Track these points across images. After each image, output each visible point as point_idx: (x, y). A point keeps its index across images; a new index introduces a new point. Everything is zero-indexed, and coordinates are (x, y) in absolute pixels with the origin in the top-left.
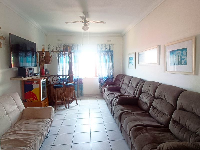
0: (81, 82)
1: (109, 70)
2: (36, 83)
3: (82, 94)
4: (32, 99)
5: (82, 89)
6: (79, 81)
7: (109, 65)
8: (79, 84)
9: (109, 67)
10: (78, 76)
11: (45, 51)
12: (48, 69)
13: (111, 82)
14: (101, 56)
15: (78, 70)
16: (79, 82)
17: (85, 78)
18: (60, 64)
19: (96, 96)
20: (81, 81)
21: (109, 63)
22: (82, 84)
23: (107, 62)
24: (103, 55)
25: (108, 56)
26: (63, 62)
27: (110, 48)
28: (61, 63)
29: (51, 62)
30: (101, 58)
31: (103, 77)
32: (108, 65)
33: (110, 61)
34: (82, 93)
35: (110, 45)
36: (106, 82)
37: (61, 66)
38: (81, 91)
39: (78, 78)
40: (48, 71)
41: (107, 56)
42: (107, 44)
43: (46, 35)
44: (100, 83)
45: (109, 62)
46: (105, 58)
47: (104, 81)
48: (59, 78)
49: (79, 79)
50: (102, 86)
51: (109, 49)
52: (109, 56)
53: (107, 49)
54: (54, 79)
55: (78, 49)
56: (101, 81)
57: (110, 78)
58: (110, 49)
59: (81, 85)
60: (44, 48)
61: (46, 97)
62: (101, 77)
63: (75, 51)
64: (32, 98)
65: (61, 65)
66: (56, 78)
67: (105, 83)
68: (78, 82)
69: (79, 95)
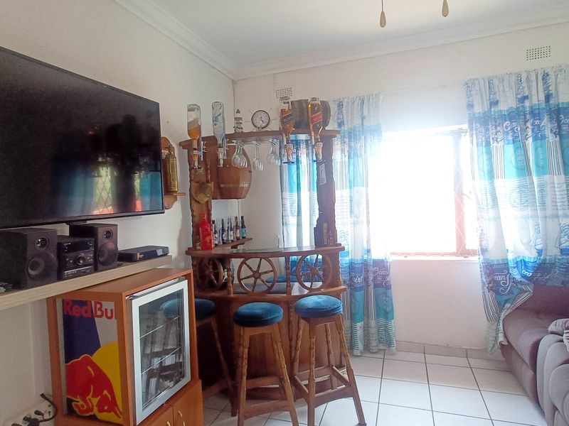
0: (384, 277)
1: (545, 217)
2: (109, 315)
3: (387, 340)
4: (95, 401)
5: (386, 312)
6: (374, 273)
7: (548, 189)
8: (372, 287)
9: (548, 200)
10: (369, 251)
11: (204, 139)
12: (242, 217)
13: (559, 284)
14: (488, 144)
15: (368, 222)
16: (375, 278)
17: (402, 258)
18: (287, 195)
19: (466, 354)
20: (383, 273)
21: (547, 177)
22: (388, 287)
23: (530, 174)
24: (500, 136)
25: (535, 139)
26: (299, 185)
27: (547, 88)
28: (291, 191)
29: (249, 187)
30: (489, 153)
31: (510, 257)
32: (542, 191)
33: (554, 161)
34: (386, 330)
35: (545, 76)
36: (530, 289)
37: (292, 205)
38: (382, 321)
39: (365, 257)
40: (243, 226)
41: (530, 140)
42: (528, 73)
43: (234, 82)
44: (490, 289)
45: (544, 173)
46: (516, 149)
47: (518, 277)
48: (265, 266)
49: (375, 261)
50: (501, 306)
51: (542, 98)
52: (543, 137)
53: (526, 98)
54: (245, 272)
55: (363, 118)
56: (499, 278)
57: (552, 265)
58: (548, 97)
59: (381, 290)
60: (196, 121)
61: (187, 378)
62: (495, 256)
63: (350, 133)
64: (93, 396)
65: (290, 198)
66: (253, 262)
67: (524, 292)
68: (366, 279)
69: (374, 343)
